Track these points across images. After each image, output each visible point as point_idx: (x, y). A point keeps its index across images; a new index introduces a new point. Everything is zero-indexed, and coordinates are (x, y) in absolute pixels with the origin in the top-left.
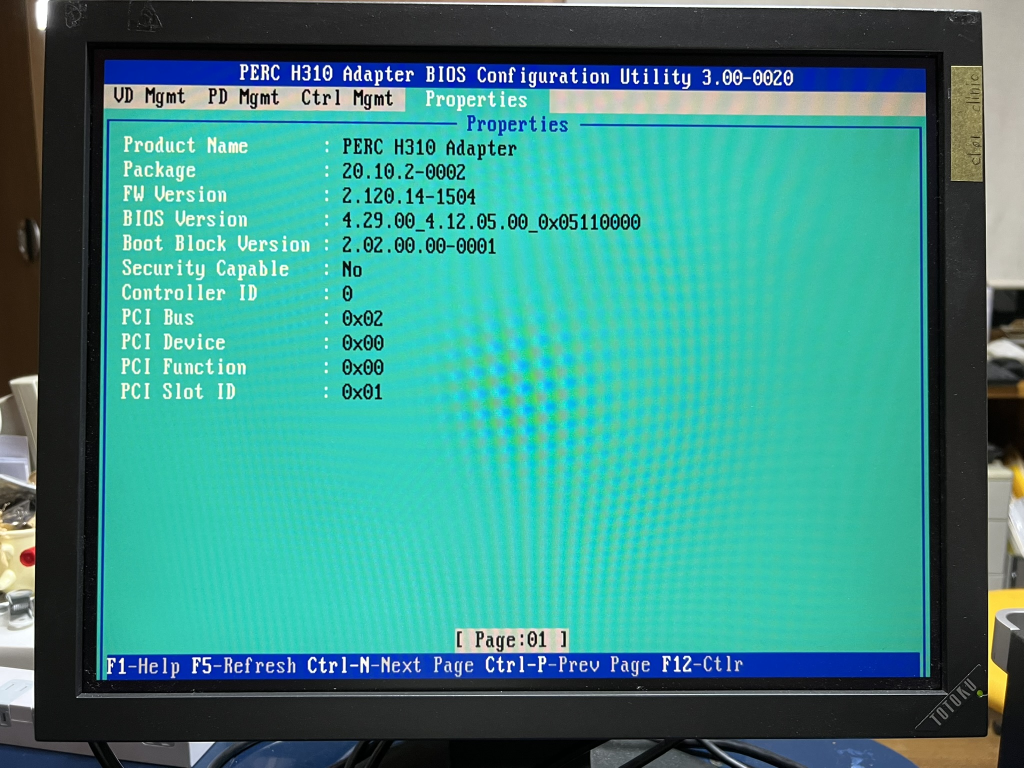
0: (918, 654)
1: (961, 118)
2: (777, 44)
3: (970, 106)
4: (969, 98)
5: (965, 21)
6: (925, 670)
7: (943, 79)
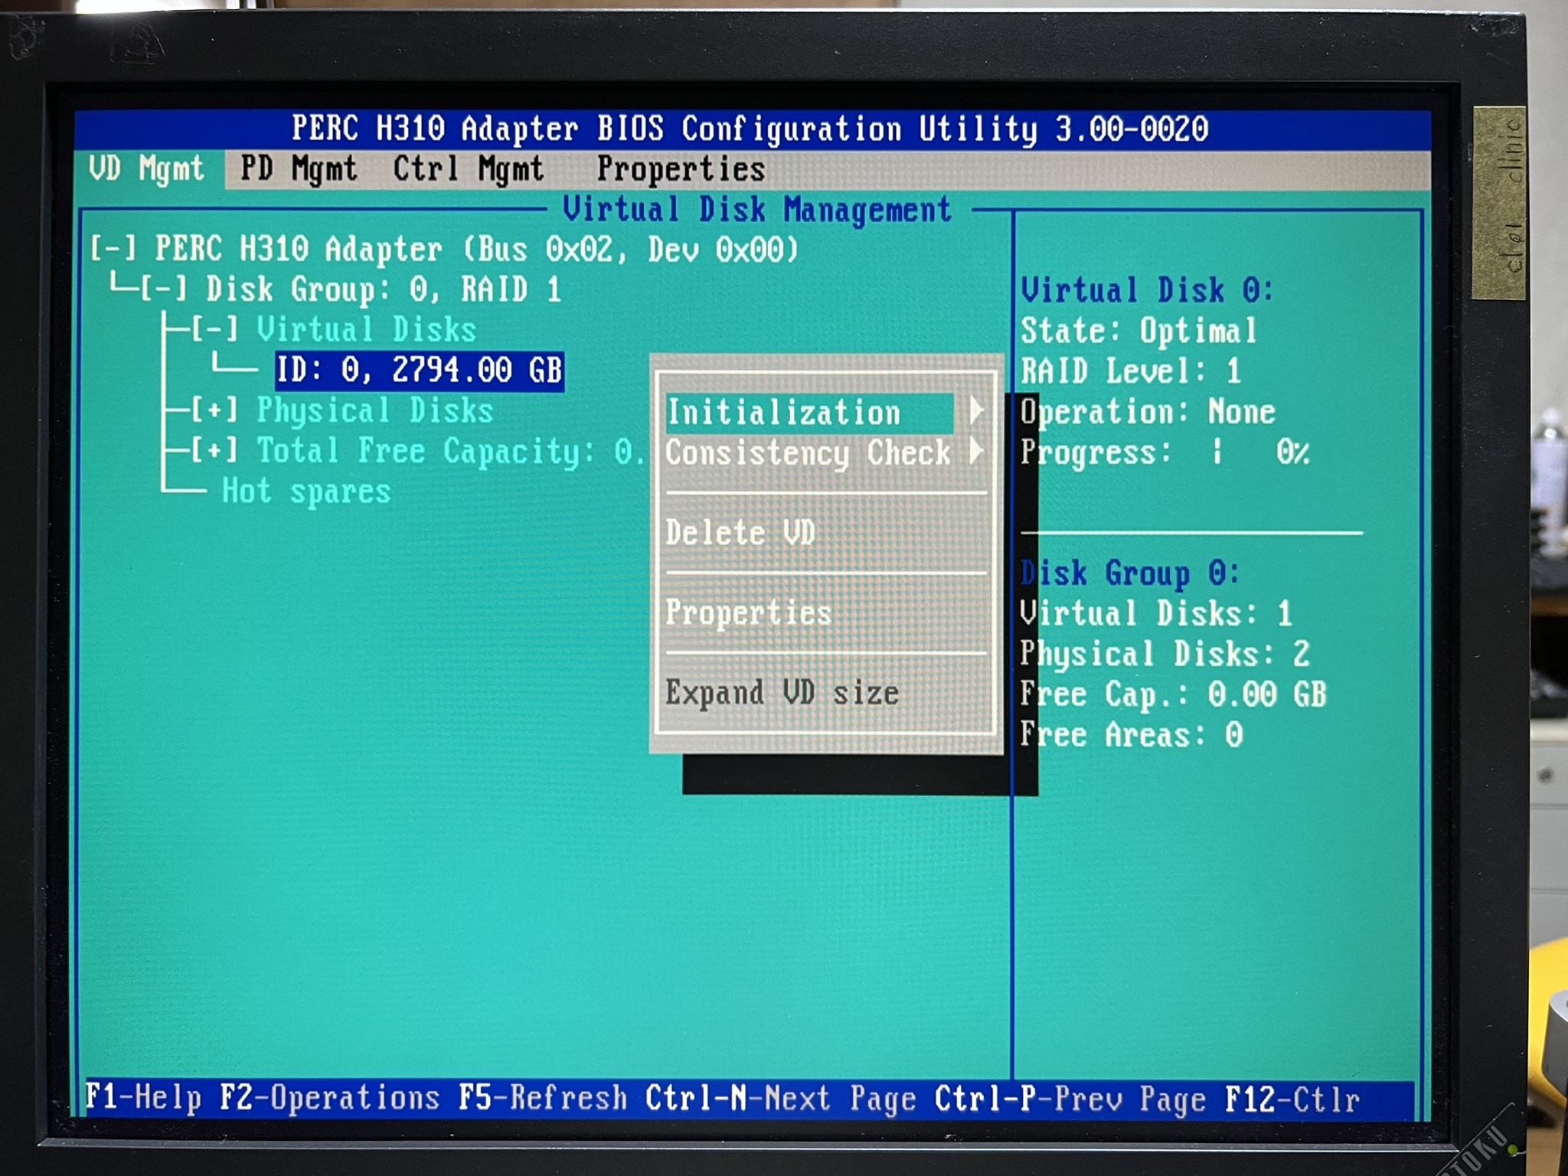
0: (1411, 1085)
1: (1489, 193)
2: (1180, 73)
3: (1506, 174)
4: (1503, 159)
5: (1498, 31)
6: (1423, 1110)
7: (1460, 128)
